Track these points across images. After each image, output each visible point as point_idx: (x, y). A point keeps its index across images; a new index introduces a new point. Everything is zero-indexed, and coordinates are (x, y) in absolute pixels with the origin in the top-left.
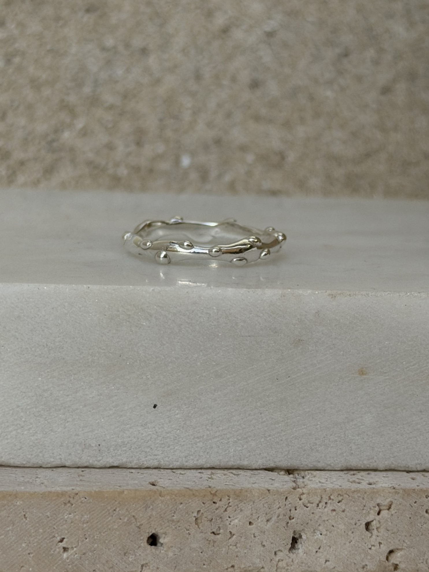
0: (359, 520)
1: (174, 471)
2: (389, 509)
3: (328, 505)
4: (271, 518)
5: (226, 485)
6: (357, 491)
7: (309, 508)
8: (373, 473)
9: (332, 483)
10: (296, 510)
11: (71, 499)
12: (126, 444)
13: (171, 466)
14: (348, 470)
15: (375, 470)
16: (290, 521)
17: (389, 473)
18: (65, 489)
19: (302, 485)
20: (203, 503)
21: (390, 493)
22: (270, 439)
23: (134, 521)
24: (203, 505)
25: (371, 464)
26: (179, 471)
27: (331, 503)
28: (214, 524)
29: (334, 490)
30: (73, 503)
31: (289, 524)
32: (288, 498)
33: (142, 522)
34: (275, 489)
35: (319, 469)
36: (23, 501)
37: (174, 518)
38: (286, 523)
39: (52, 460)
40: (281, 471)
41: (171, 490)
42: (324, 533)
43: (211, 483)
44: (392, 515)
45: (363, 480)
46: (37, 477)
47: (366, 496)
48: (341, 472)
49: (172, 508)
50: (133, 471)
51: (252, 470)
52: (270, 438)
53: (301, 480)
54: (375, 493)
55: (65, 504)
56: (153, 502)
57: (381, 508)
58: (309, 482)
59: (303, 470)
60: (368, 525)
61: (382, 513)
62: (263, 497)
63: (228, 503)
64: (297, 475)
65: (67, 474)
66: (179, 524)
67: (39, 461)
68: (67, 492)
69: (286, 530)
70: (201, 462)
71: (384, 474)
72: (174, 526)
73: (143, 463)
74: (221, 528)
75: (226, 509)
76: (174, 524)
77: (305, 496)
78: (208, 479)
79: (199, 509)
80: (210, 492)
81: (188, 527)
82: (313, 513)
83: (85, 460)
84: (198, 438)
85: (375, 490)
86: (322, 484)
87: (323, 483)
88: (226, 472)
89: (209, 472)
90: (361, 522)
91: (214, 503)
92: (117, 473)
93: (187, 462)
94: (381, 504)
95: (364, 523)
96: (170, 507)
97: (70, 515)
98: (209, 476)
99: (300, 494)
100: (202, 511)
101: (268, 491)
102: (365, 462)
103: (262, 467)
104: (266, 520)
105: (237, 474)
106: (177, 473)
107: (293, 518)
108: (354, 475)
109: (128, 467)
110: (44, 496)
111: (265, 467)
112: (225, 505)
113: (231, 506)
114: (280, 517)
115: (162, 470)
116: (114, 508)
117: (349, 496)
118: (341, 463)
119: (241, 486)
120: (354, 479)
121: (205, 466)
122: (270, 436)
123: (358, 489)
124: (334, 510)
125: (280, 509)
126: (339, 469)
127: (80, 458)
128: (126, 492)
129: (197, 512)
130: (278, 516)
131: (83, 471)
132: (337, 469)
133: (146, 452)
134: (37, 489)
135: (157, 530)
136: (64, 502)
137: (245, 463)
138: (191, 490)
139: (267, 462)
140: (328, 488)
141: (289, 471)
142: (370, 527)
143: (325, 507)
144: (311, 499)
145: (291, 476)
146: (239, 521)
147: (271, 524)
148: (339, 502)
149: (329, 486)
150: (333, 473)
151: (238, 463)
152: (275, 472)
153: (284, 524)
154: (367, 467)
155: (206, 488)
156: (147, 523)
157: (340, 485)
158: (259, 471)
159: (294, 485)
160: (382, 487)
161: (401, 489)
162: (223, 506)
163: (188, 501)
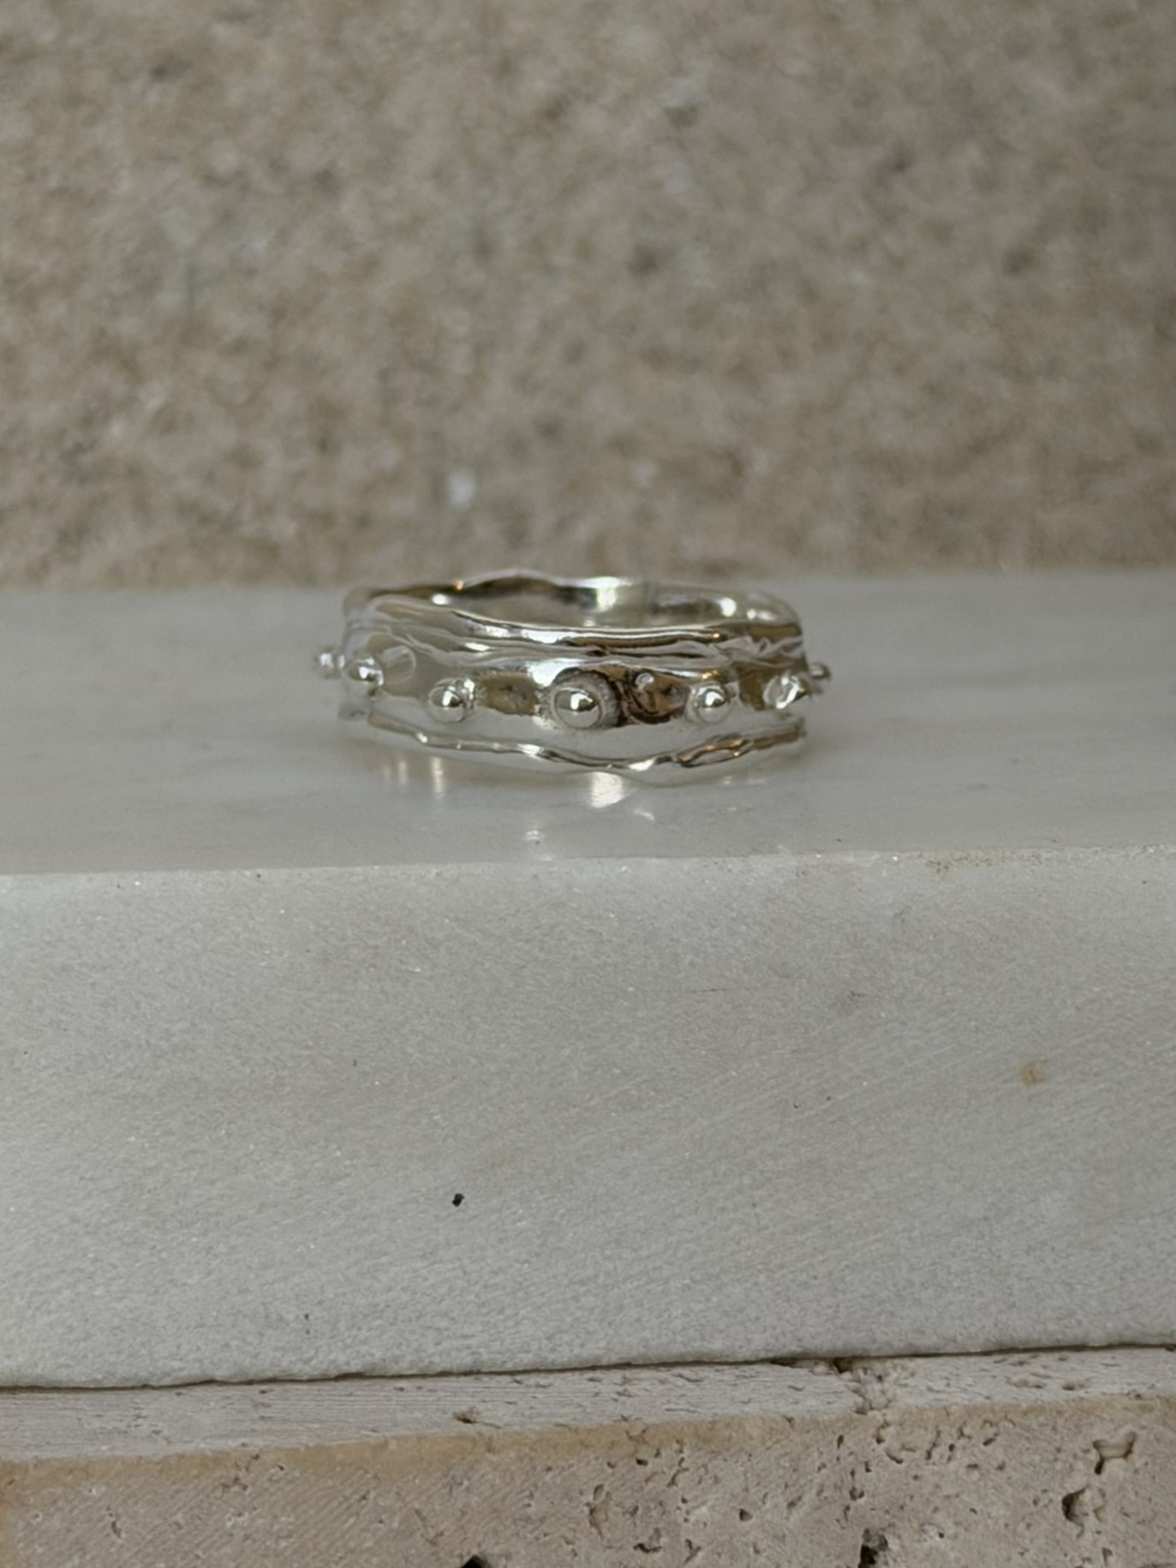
0: (1045, 1491)
1: (518, 1378)
2: (1127, 1453)
3: (958, 1453)
4: (800, 1498)
5: (668, 1410)
6: (1037, 1409)
7: (904, 1465)
8: (1074, 1357)
9: (964, 1390)
10: (868, 1470)
11: (241, 1474)
12: (382, 1311)
13: (509, 1366)
14: (1004, 1350)
15: (1079, 1348)
16: (853, 1504)
17: (1120, 1355)
18: (220, 1444)
19: (883, 1400)
20: (610, 1465)
21: (1126, 1409)
22: (783, 1276)
23: (419, 1523)
24: (610, 1470)
25: (1067, 1330)
26: (533, 1379)
27: (964, 1448)
28: (642, 1522)
29: (971, 1411)
30: (247, 1484)
31: (851, 1513)
32: (846, 1438)
33: (442, 1528)
34: (808, 1417)
35: (923, 1350)
36: (108, 1484)
37: (530, 1511)
38: (843, 1508)
39: (177, 1364)
40: (816, 1364)
41: (518, 1434)
42: (950, 1531)
43: (627, 1408)
44: (1136, 1471)
45: (1048, 1377)
46: (139, 1417)
47: (1060, 1422)
48: (984, 1359)
49: (523, 1482)
50: (403, 1384)
51: (736, 1364)
52: (783, 1272)
53: (877, 1387)
54: (1085, 1412)
55: (226, 1487)
56: (472, 1468)
57: (1107, 1453)
58: (899, 1391)
59: (878, 1358)
60: (1069, 1504)
61: (1109, 1467)
62: (774, 1440)
63: (676, 1462)
64: (861, 1373)
65: (222, 1404)
66: (544, 1527)
67: (142, 1370)
68: (228, 1454)
69: (843, 1528)
70: (595, 1349)
71: (1107, 1356)
72: (532, 1532)
73: (431, 1362)
74: (663, 1533)
75: (673, 1479)
76: (530, 1527)
77: (891, 1430)
78: (616, 1396)
79: (597, 1483)
80: (627, 1433)
81: (570, 1536)
82: (916, 1478)
83: (268, 1360)
84: (582, 1283)
85: (1086, 1405)
86: (938, 1396)
87: (938, 1392)
88: (663, 1374)
89: (617, 1375)
90: (1051, 1495)
91: (640, 1462)
92: (360, 1393)
93: (553, 1350)
94: (1102, 1444)
95: (1060, 1499)
96: (518, 1482)
97: (240, 1519)
98: (620, 1389)
99: (878, 1425)
100: (606, 1488)
101: (788, 1424)
102: (1052, 1327)
103: (763, 1355)
104: (785, 1504)
105: (695, 1377)
106: (526, 1383)
107: (862, 1495)
108: (1021, 1363)
109: (389, 1374)
110: (165, 1467)
111: (771, 1355)
112: (671, 1468)
113: (686, 1470)
114: (824, 1494)
115: (485, 1378)
116: (363, 1493)
117: (1014, 1424)
118: (986, 1330)
119: (713, 1411)
120: (1023, 1376)
121: (604, 1362)
122: (782, 1267)
123: (1040, 1403)
124: (974, 1466)
125: (824, 1471)
126: (979, 1350)
127: (256, 1356)
128: (393, 1446)
129: (592, 1491)
130: (819, 1493)
131: (263, 1392)
132: (973, 1350)
133: (438, 1330)
134: (147, 1450)
135: (484, 1547)
136: (223, 1481)
137: (716, 1346)
138: (576, 1431)
139: (777, 1339)
140: (956, 1404)
141: (840, 1363)
142: (1077, 1509)
143: (950, 1459)
144: (909, 1438)
145: (847, 1375)
146: (712, 1508)
147: (801, 1512)
148: (986, 1443)
149: (958, 1399)
150: (962, 1361)
151: (697, 1346)
152: (801, 1367)
153: (839, 1513)
154: (1058, 1340)
155: (615, 1421)
156: (454, 1528)
157: (987, 1394)
158: (757, 1367)
159: (860, 1400)
160: (1104, 1394)
161: (1158, 1397)
162: (665, 1469)
163: (567, 1461)
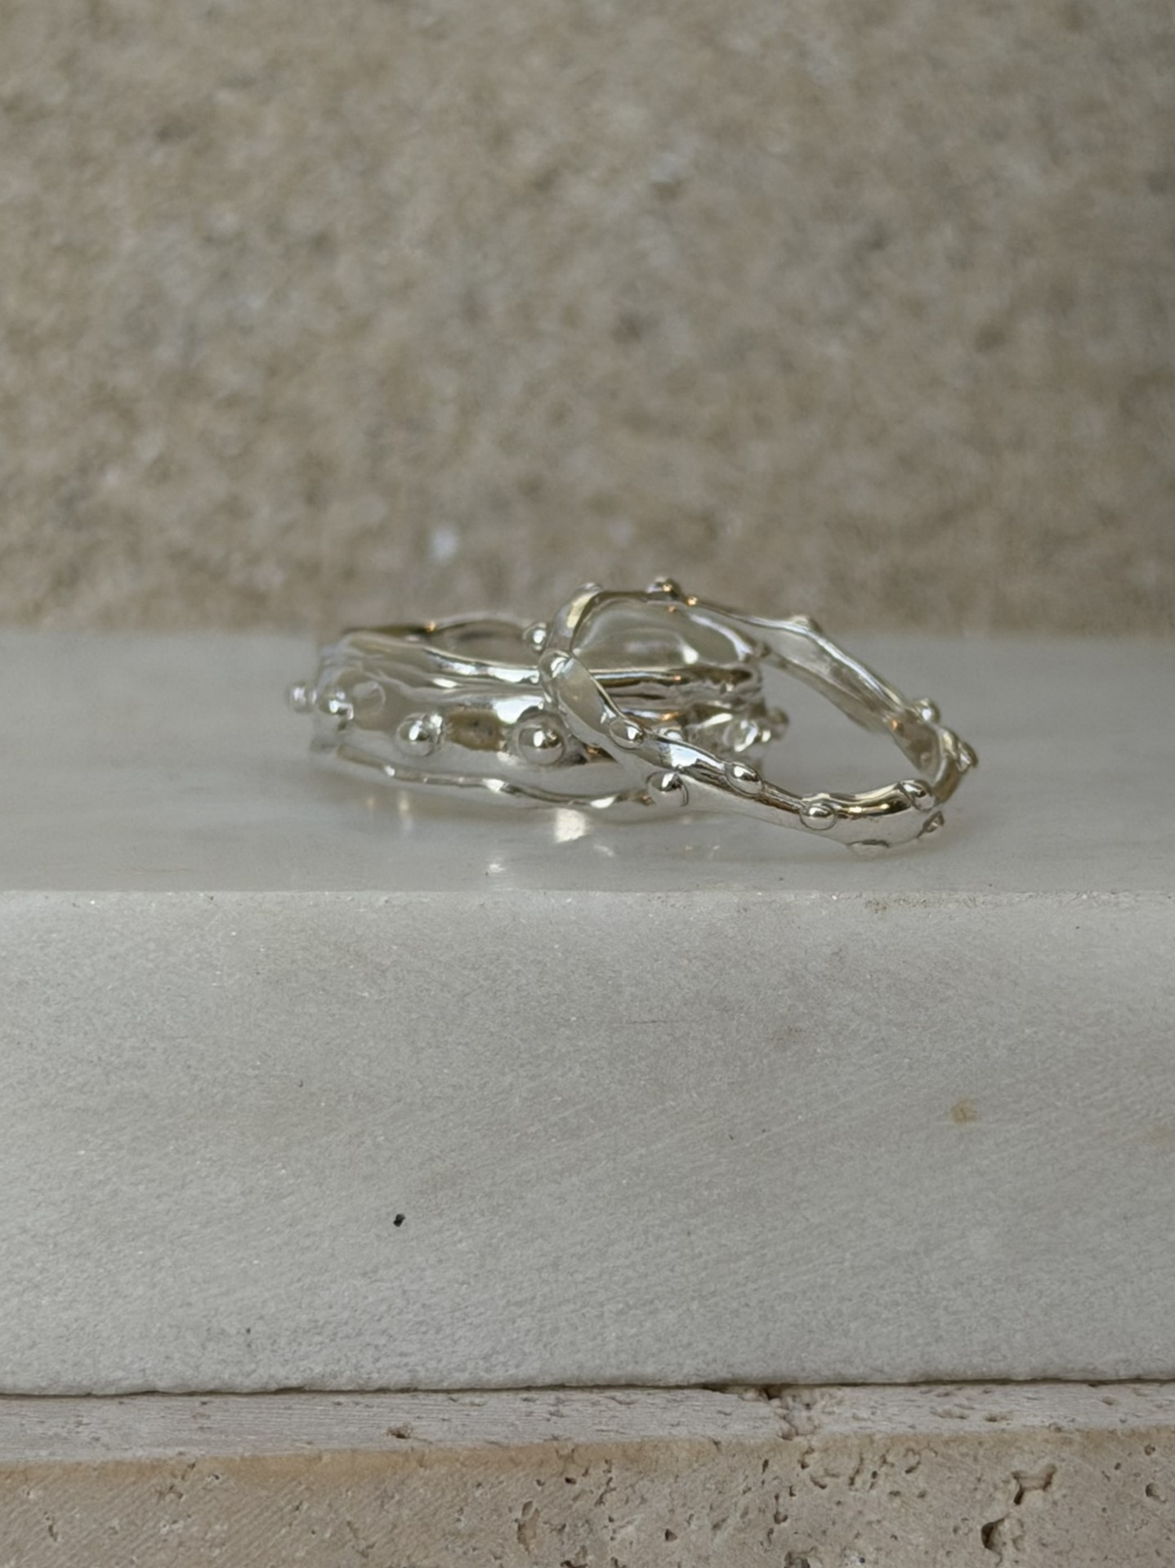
0: (964, 1520)
1: (455, 1396)
2: (1047, 1484)
3: (881, 1481)
4: (724, 1520)
5: (598, 1431)
6: (958, 1440)
7: (826, 1491)
8: (998, 1391)
9: (889, 1420)
10: (792, 1494)
11: (178, 1481)
12: (323, 1327)
13: (445, 1385)
14: (930, 1382)
15: (1004, 1381)
16: (776, 1527)
17: (1044, 1390)
18: (158, 1452)
19: (809, 1427)
20: (539, 1482)
21: (1047, 1441)
22: (717, 1304)
23: (351, 1536)
24: (539, 1488)
25: (993, 1364)
26: (467, 1398)
27: (887, 1475)
28: (569, 1540)
29: (894, 1440)
30: (182, 1492)
31: (774, 1536)
32: (770, 1463)
33: (373, 1539)
34: (734, 1441)
35: (851, 1380)
36: (46, 1488)
37: (461, 1525)
38: (768, 1530)
39: (120, 1374)
40: (746, 1390)
41: (451, 1449)
42: (870, 1558)
43: (558, 1428)
44: (1055, 1503)
45: (973, 1409)
46: (80, 1424)
47: (981, 1452)
48: (911, 1389)
49: (454, 1498)
50: (342, 1399)
51: (668, 1388)
52: (714, 1299)
53: (805, 1414)
54: (1006, 1443)
55: (161, 1495)
56: (403, 1482)
57: (1026, 1484)
58: (826, 1419)
59: (807, 1386)
60: (989, 1533)
61: (1028, 1497)
62: (701, 1462)
63: (604, 1482)
64: (789, 1400)
65: (162, 1414)
66: (473, 1542)
67: (82, 1379)
68: (165, 1461)
69: (766, 1551)
70: (529, 1370)
71: (1029, 1391)
72: (460, 1547)
73: (369, 1378)
74: (589, 1552)
75: (601, 1497)
76: (460, 1542)
77: (816, 1455)
78: (548, 1416)
79: (525, 1500)
80: (557, 1452)
81: (498, 1551)
82: (839, 1503)
83: (210, 1373)
84: (519, 1304)
85: (1006, 1436)
86: (863, 1424)
87: (865, 1420)
88: (595, 1396)
89: (551, 1397)
90: (970, 1523)
91: (568, 1481)
92: (298, 1406)
93: (488, 1370)
94: (1023, 1475)
95: (979, 1528)
96: (449, 1498)
97: (175, 1527)
98: (552, 1409)
99: (805, 1450)
100: (535, 1505)
101: (714, 1447)
102: (977, 1360)
103: (694, 1380)
104: (710, 1526)
105: (628, 1400)
106: (461, 1401)
107: (785, 1519)
108: (947, 1395)
109: (328, 1389)
110: (102, 1472)
111: (703, 1380)
112: (599, 1488)
113: (614, 1489)
114: (750, 1516)
115: (421, 1396)
116: (297, 1503)
117: (936, 1453)
118: (911, 1362)
119: (642, 1433)
120: (947, 1407)
121: (540, 1383)
122: (714, 1294)
123: (962, 1433)
124: (895, 1494)
125: (749, 1495)
126: (905, 1380)
127: (197, 1367)
128: (326, 1458)
129: (521, 1507)
130: (745, 1514)
131: (204, 1403)
132: (899, 1381)
133: (376, 1347)
134: (84, 1455)
135: (413, 1559)
136: (159, 1488)
137: (649, 1370)
138: (506, 1448)
139: (708, 1364)
140: (880, 1432)
141: (770, 1390)
142: (996, 1538)
143: (872, 1486)
144: (833, 1465)
145: (776, 1402)
146: (638, 1529)
147: (726, 1535)
148: (908, 1472)
149: (882, 1427)
150: (889, 1391)
151: (630, 1370)
152: (733, 1393)
153: (762, 1536)
154: (983, 1373)
155: (545, 1440)
156: (385, 1540)
157: (910, 1423)
158: (687, 1392)
159: (786, 1426)
160: (1025, 1426)
161: (1078, 1430)
162: (593, 1489)
163: (497, 1478)
